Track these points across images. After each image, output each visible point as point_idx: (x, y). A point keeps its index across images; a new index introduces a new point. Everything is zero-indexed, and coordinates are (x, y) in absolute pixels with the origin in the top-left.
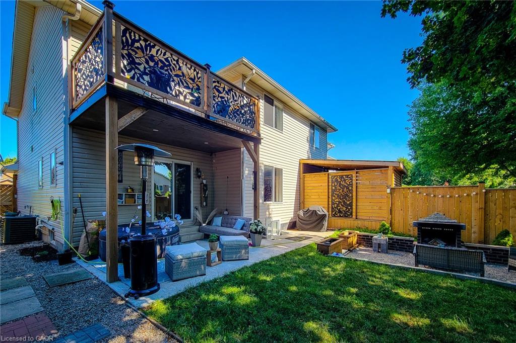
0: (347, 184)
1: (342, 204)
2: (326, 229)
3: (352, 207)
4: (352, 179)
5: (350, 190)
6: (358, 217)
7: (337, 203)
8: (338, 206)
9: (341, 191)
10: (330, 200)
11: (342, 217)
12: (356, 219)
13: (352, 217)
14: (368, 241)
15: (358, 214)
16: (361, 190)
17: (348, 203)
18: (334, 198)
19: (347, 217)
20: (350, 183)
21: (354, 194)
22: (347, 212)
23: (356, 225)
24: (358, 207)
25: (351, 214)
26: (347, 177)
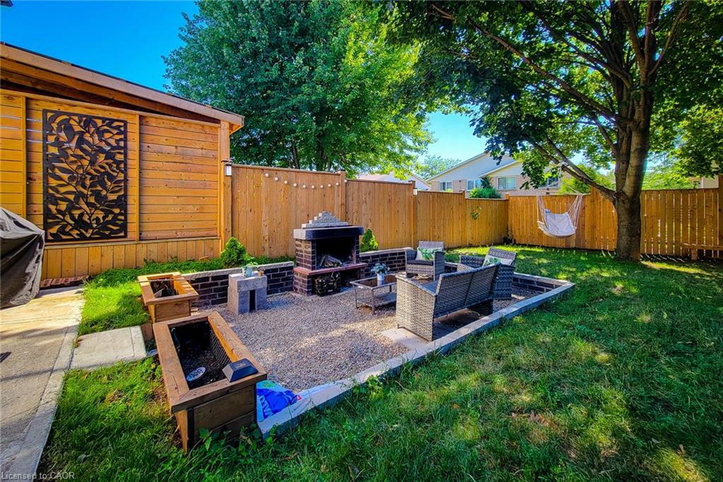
0: (108, 144)
1: (92, 200)
2: (36, 289)
3: (126, 210)
4: (125, 133)
5: (118, 163)
6: (144, 234)
7: (72, 197)
8: (72, 206)
9: (86, 163)
10: (38, 187)
11: (90, 238)
12: (141, 239)
13: (125, 236)
14: (205, 292)
15: (147, 227)
16: (153, 164)
17: (113, 197)
18: (53, 182)
19: (108, 237)
20: (117, 141)
21: (133, 174)
22: (110, 222)
23: (142, 256)
24: (146, 209)
25: (124, 227)
26: (108, 125)
